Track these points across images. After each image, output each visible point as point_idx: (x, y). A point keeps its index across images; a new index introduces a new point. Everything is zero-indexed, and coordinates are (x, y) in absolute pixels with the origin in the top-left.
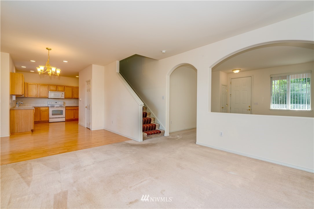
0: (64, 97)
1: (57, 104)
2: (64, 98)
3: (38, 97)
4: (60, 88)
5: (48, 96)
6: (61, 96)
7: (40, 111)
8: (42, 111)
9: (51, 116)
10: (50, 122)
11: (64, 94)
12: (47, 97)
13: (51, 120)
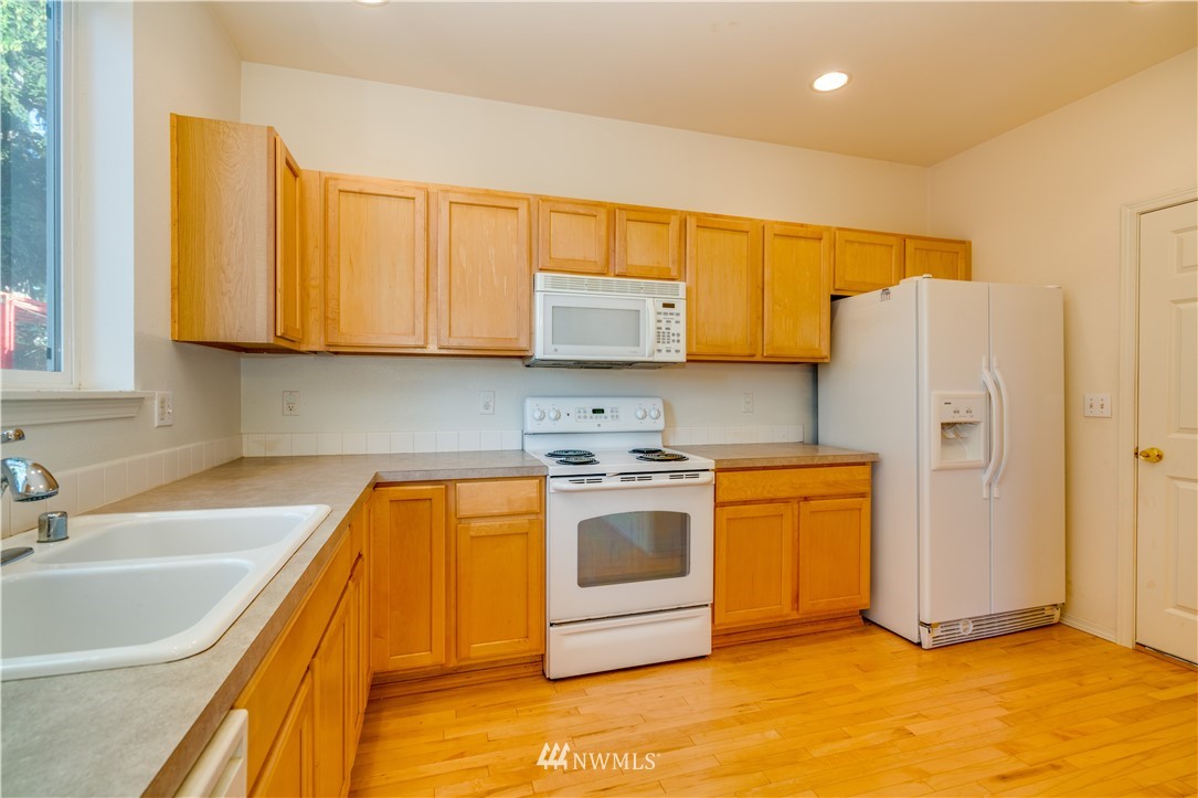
0: (682, 346)
1: (603, 423)
2: (682, 358)
3: (432, 349)
4: (639, 246)
5: (531, 334)
6: (661, 336)
7: (454, 522)
8: (477, 526)
9: (564, 591)
10: (555, 669)
11: (681, 307)
12: (523, 344)
13: (567, 652)
